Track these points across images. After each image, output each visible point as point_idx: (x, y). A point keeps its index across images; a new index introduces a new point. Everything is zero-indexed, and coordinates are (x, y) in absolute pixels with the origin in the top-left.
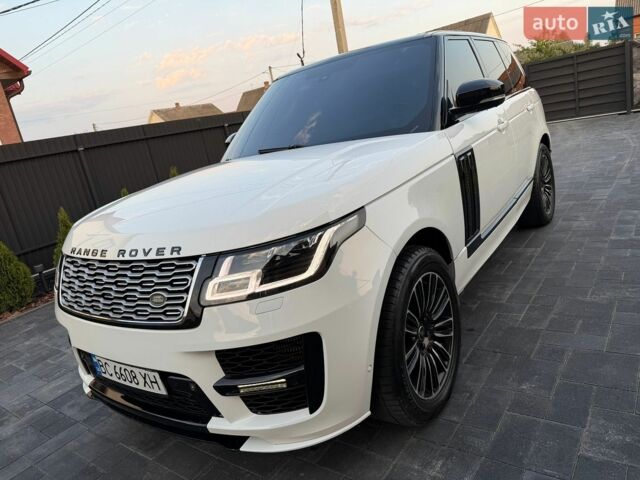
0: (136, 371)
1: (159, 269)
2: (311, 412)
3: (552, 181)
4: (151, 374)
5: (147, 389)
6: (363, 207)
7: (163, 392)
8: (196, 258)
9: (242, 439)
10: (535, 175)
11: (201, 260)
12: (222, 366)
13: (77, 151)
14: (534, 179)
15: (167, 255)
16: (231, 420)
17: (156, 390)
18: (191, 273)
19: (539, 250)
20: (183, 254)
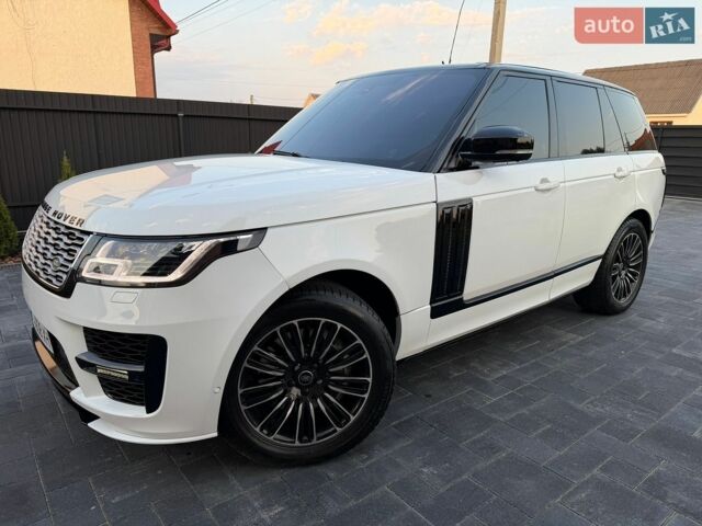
1: (68, 235)
2: (149, 411)
3: (642, 267)
4: (45, 330)
5: (45, 344)
6: (266, 229)
8: (88, 233)
9: (93, 417)
10: (607, 253)
11: (91, 237)
12: (87, 341)
13: (176, 116)
14: (604, 257)
15: (75, 224)
16: (87, 394)
17: (49, 347)
18: (80, 247)
19: (581, 338)
20: (83, 227)
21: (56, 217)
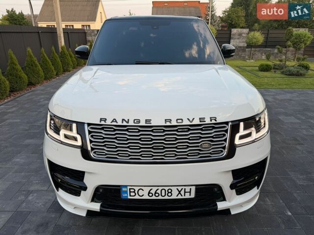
0: (174, 188)
1: (202, 130)
2: (258, 188)
5: (180, 197)
8: (227, 123)
11: (230, 124)
16: (230, 201)
17: (187, 196)
18: (226, 131)
21: (174, 123)
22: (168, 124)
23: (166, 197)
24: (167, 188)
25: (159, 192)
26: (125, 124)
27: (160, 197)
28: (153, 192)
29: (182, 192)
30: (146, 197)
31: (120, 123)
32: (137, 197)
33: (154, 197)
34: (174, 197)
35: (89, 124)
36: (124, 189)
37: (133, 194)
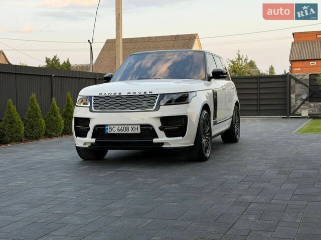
0: (130, 127)
1: (144, 97)
2: (182, 137)
3: (239, 123)
4: (136, 126)
5: (133, 132)
6: (196, 91)
7: (139, 132)
8: (157, 95)
11: (159, 95)
12: (161, 123)
14: (232, 117)
15: (148, 93)
16: (161, 138)
17: (136, 132)
18: (156, 98)
20: (153, 93)
21: (132, 94)
22: (129, 94)
23: (126, 132)
24: (126, 126)
25: (122, 128)
26: (110, 95)
27: (123, 132)
28: (120, 128)
29: (134, 129)
30: (117, 132)
31: (107, 95)
32: (112, 132)
33: (120, 132)
34: (130, 132)
35: (94, 96)
36: (106, 127)
37: (110, 130)
